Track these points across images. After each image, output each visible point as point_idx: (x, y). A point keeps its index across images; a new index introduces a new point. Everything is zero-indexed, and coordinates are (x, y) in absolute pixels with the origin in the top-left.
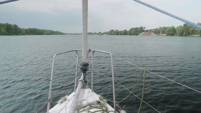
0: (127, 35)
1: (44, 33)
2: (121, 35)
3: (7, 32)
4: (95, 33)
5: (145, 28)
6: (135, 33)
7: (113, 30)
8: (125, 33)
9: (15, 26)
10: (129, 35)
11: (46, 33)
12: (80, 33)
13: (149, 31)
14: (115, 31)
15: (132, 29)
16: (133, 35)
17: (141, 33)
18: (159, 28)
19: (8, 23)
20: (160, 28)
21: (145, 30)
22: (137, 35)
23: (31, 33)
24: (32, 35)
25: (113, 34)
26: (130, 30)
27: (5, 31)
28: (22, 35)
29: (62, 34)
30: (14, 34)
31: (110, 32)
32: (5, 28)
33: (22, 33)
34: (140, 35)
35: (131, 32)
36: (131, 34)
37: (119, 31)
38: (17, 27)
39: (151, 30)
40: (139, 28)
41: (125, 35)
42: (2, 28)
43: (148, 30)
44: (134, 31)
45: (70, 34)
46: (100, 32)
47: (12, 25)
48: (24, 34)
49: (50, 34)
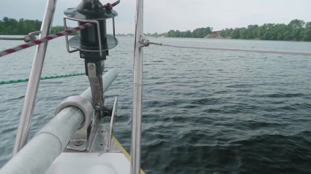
2: (182, 37)
4: (148, 34)
5: (212, 28)
6: (200, 35)
7: (173, 31)
8: (188, 35)
14: (176, 32)
15: (197, 29)
17: (207, 34)
18: (225, 30)
20: (227, 29)
21: (213, 31)
22: (203, 37)
25: (173, 36)
26: (194, 31)
31: (169, 32)
35: (195, 34)
36: (195, 37)
37: (180, 32)
41: (188, 37)
46: (156, 33)
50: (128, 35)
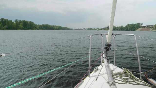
0: (123, 30)
1: (54, 28)
2: (117, 30)
3: (24, 27)
4: (94, 28)
5: (142, 24)
6: (131, 29)
9: (31, 22)
10: (125, 30)
11: (55, 28)
12: (82, 29)
13: (147, 27)
15: (128, 25)
16: (129, 30)
19: (25, 20)
21: (142, 26)
22: (134, 30)
23: (44, 28)
24: (44, 29)
26: (126, 26)
27: (22, 26)
28: (36, 30)
29: (68, 29)
30: (29, 28)
32: (23, 24)
33: (36, 28)
34: (138, 30)
35: (127, 28)
36: (127, 30)
37: (115, 27)
38: (32, 23)
39: (148, 26)
40: (136, 24)
41: (122, 30)
42: (20, 23)
43: (145, 26)
44: (130, 27)
45: (74, 29)
46: (99, 28)
47: (28, 21)
48: (37, 29)
49: (58, 29)
50: (83, 29)
